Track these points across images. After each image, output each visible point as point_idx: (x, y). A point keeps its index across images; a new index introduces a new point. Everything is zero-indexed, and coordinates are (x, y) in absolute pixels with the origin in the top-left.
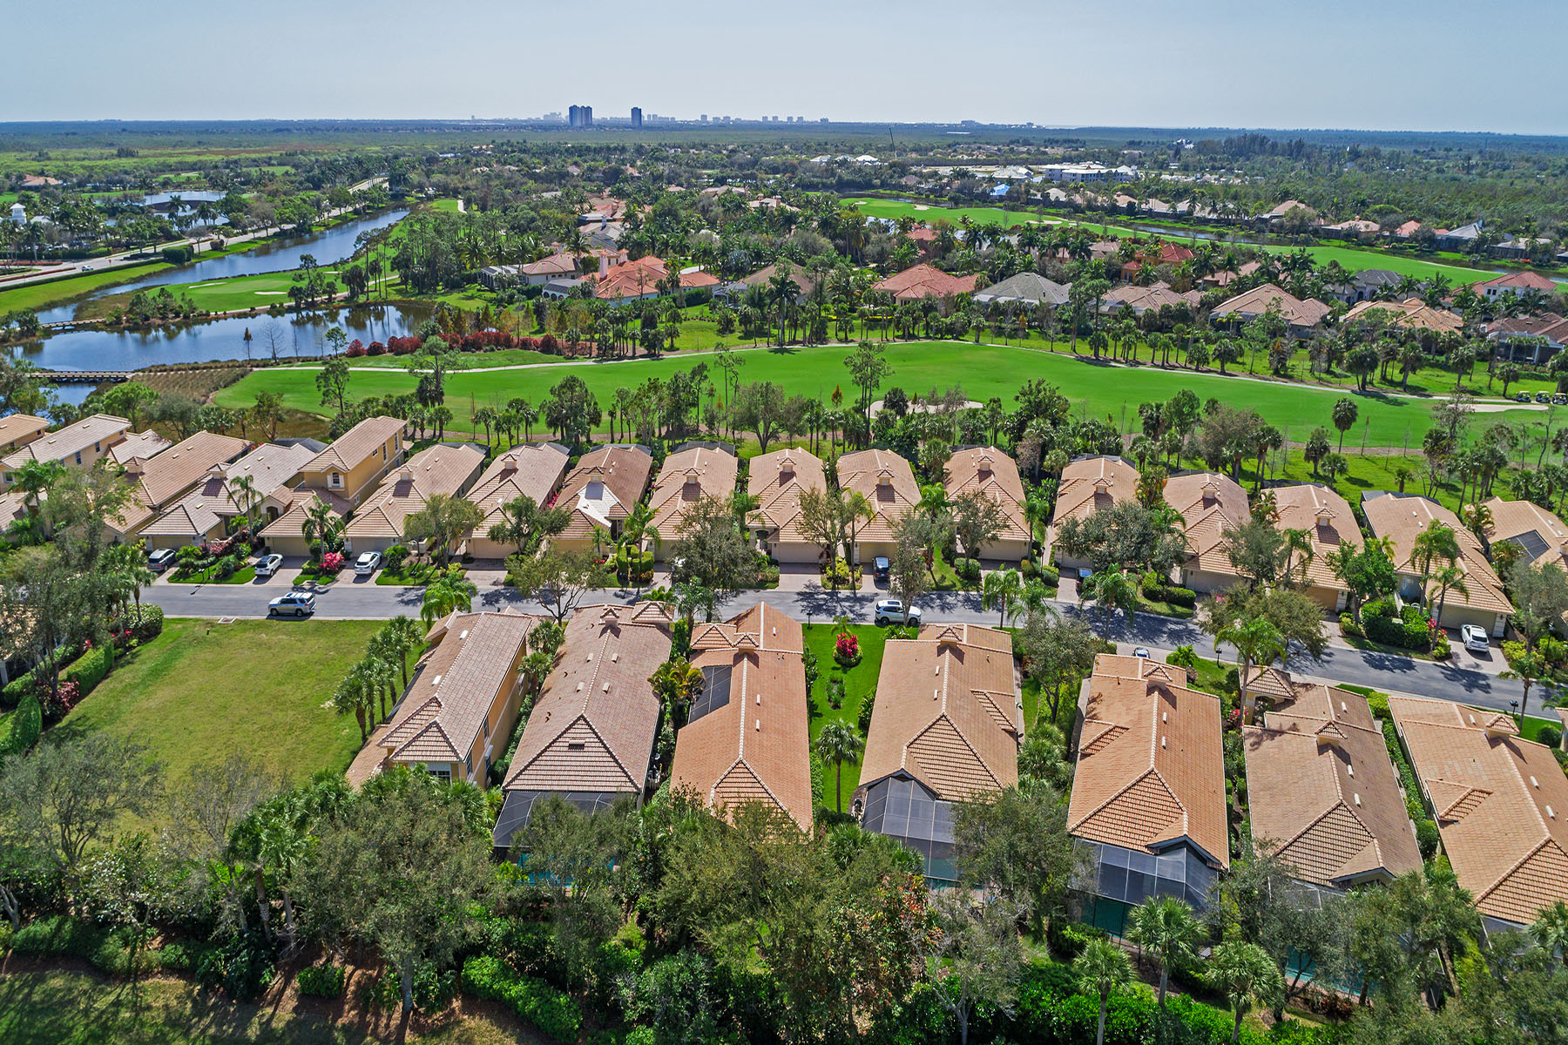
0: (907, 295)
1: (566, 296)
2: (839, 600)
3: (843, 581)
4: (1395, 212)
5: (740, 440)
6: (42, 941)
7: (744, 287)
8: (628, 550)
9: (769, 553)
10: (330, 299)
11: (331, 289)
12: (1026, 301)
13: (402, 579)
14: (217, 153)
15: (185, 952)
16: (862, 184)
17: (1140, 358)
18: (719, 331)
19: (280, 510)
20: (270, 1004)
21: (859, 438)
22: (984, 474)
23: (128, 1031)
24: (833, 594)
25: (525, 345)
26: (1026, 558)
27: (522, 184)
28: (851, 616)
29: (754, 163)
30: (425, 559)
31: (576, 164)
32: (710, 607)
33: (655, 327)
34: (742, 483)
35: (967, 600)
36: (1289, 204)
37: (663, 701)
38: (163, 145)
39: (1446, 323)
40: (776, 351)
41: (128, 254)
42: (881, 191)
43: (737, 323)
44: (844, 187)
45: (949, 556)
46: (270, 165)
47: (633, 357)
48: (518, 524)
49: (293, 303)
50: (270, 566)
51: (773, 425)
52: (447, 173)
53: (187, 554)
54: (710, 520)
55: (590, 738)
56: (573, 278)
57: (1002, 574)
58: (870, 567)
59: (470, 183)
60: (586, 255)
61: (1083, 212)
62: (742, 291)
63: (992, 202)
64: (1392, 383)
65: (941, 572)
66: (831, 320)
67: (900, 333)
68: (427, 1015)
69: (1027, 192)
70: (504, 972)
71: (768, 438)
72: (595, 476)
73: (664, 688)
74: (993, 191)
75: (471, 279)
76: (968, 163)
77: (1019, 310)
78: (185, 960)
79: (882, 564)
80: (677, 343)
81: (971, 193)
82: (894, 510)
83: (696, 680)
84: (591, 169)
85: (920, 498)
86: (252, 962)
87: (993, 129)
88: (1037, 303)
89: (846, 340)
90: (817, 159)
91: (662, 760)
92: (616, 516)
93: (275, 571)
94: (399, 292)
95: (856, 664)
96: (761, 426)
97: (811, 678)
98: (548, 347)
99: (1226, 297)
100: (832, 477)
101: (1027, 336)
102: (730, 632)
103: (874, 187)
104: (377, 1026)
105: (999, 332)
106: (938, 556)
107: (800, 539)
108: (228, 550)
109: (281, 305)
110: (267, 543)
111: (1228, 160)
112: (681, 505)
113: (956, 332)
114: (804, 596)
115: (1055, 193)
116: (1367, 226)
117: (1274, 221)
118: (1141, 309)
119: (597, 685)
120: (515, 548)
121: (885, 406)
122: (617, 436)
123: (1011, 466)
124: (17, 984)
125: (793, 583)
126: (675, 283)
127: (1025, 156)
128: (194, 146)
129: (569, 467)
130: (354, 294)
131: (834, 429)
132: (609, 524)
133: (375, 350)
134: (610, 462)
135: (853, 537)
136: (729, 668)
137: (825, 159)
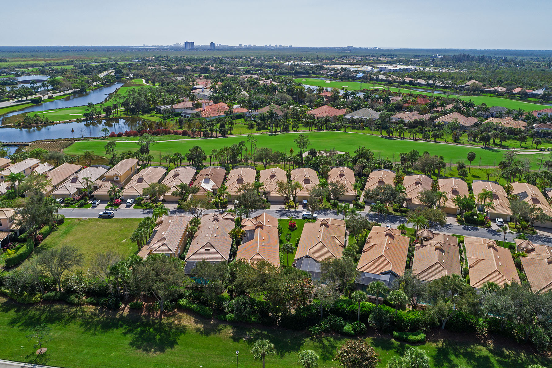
0: (319, 116)
1: (190, 116)
2: (290, 212)
3: (292, 207)
4: (514, 84)
5: (257, 164)
6: (52, 297)
7: (258, 113)
8: (219, 198)
9: (267, 199)
10: (99, 117)
11: (99, 113)
12: (364, 118)
13: (142, 207)
14: (41, 60)
15: (94, 299)
16: (305, 73)
17: (405, 137)
18: (248, 128)
19: (98, 187)
20: (121, 311)
21: (299, 163)
22: (341, 175)
23: (81, 316)
24: (289, 211)
25: (176, 133)
26: (354, 200)
27: (168, 74)
28: (294, 217)
29: (261, 65)
30: (149, 201)
31: (189, 65)
32: (247, 214)
33: (225, 127)
34: (257, 178)
35: (334, 212)
36: (472, 81)
37: (233, 239)
38: (18, 57)
39: (520, 125)
40: (269, 135)
41: (16, 100)
42: (312, 75)
43: (255, 125)
44: (298, 74)
45: (328, 199)
46: (63, 65)
47: (216, 137)
48: (181, 191)
49: (85, 118)
50: (97, 203)
51: (268, 160)
52: (137, 69)
53: (68, 200)
54: (247, 190)
55: (211, 248)
56: (192, 109)
57: (344, 205)
58: (301, 203)
59: (147, 73)
60: (197, 102)
61: (392, 83)
62: (257, 115)
63: (356, 79)
64: (497, 145)
65: (325, 204)
66: (291, 124)
67: (317, 128)
68: (168, 312)
69: (370, 76)
70: (190, 302)
71: (266, 164)
72: (207, 177)
73: (233, 235)
74: (357, 76)
75: (153, 110)
76: (348, 64)
77: (361, 121)
78: (95, 301)
79: (305, 202)
80: (232, 132)
81: (348, 76)
82: (310, 186)
83: (243, 233)
84: (195, 67)
85: (319, 183)
86: (116, 301)
87: (360, 49)
88: (368, 118)
89: (296, 131)
90: (287, 63)
91: (233, 254)
92: (214, 188)
93: (98, 205)
94: (125, 114)
95: (296, 230)
96: (264, 161)
97: (280, 233)
98: (185, 134)
99: (439, 116)
100: (289, 176)
101: (364, 129)
102: (254, 221)
103: (310, 74)
104: (153, 315)
105: (353, 128)
106: (325, 200)
107: (278, 195)
108: (82, 198)
109: (81, 119)
110: (95, 197)
111: (453, 63)
112: (237, 185)
113: (337, 128)
114: (278, 211)
115: (381, 77)
116: (501, 89)
117: (466, 87)
118: (407, 121)
119: (212, 234)
120: (180, 198)
121: (309, 154)
122: (212, 163)
123: (352, 173)
124: (46, 307)
125: (274, 208)
126: (231, 112)
127: (371, 61)
128: (30, 57)
129: (196, 174)
130: (107, 115)
131: (290, 162)
132: (212, 191)
133: (120, 135)
134: (211, 172)
135: (295, 194)
136: (254, 230)
137: (290, 63)
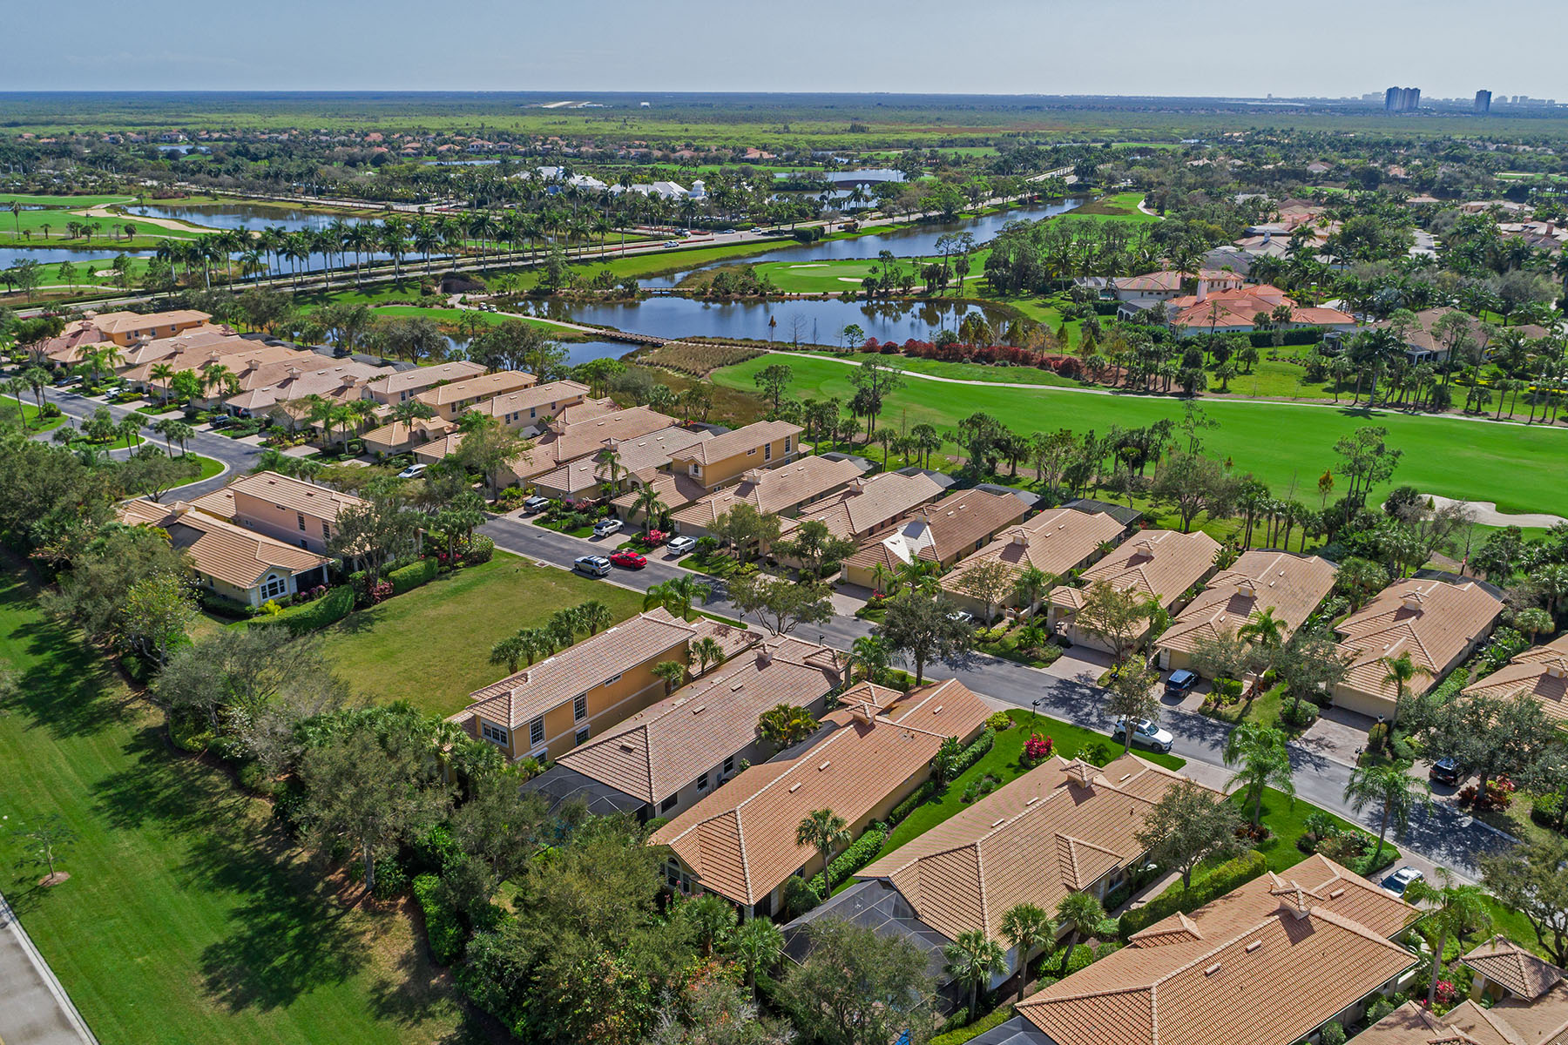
2: (1099, 700)
10: (904, 292)
11: (908, 282)
13: (703, 565)
19: (640, 486)
22: (1407, 613)
24: (1099, 693)
25: (1043, 364)
34: (1103, 554)
37: (758, 737)
40: (1352, 413)
47: (1162, 394)
49: (865, 292)
53: (556, 505)
55: (642, 746)
58: (1169, 676)
60: (1192, 276)
68: (379, 899)
72: (920, 516)
79: (1176, 677)
93: (610, 534)
94: (981, 291)
98: (1071, 370)
102: (883, 698)
104: (346, 891)
106: (1280, 688)
108: (588, 509)
109: (854, 292)
110: (615, 510)
114: (1064, 685)
119: (690, 704)
125: (1067, 668)
130: (931, 289)
133: (889, 349)
134: (958, 504)
136: (838, 728)
